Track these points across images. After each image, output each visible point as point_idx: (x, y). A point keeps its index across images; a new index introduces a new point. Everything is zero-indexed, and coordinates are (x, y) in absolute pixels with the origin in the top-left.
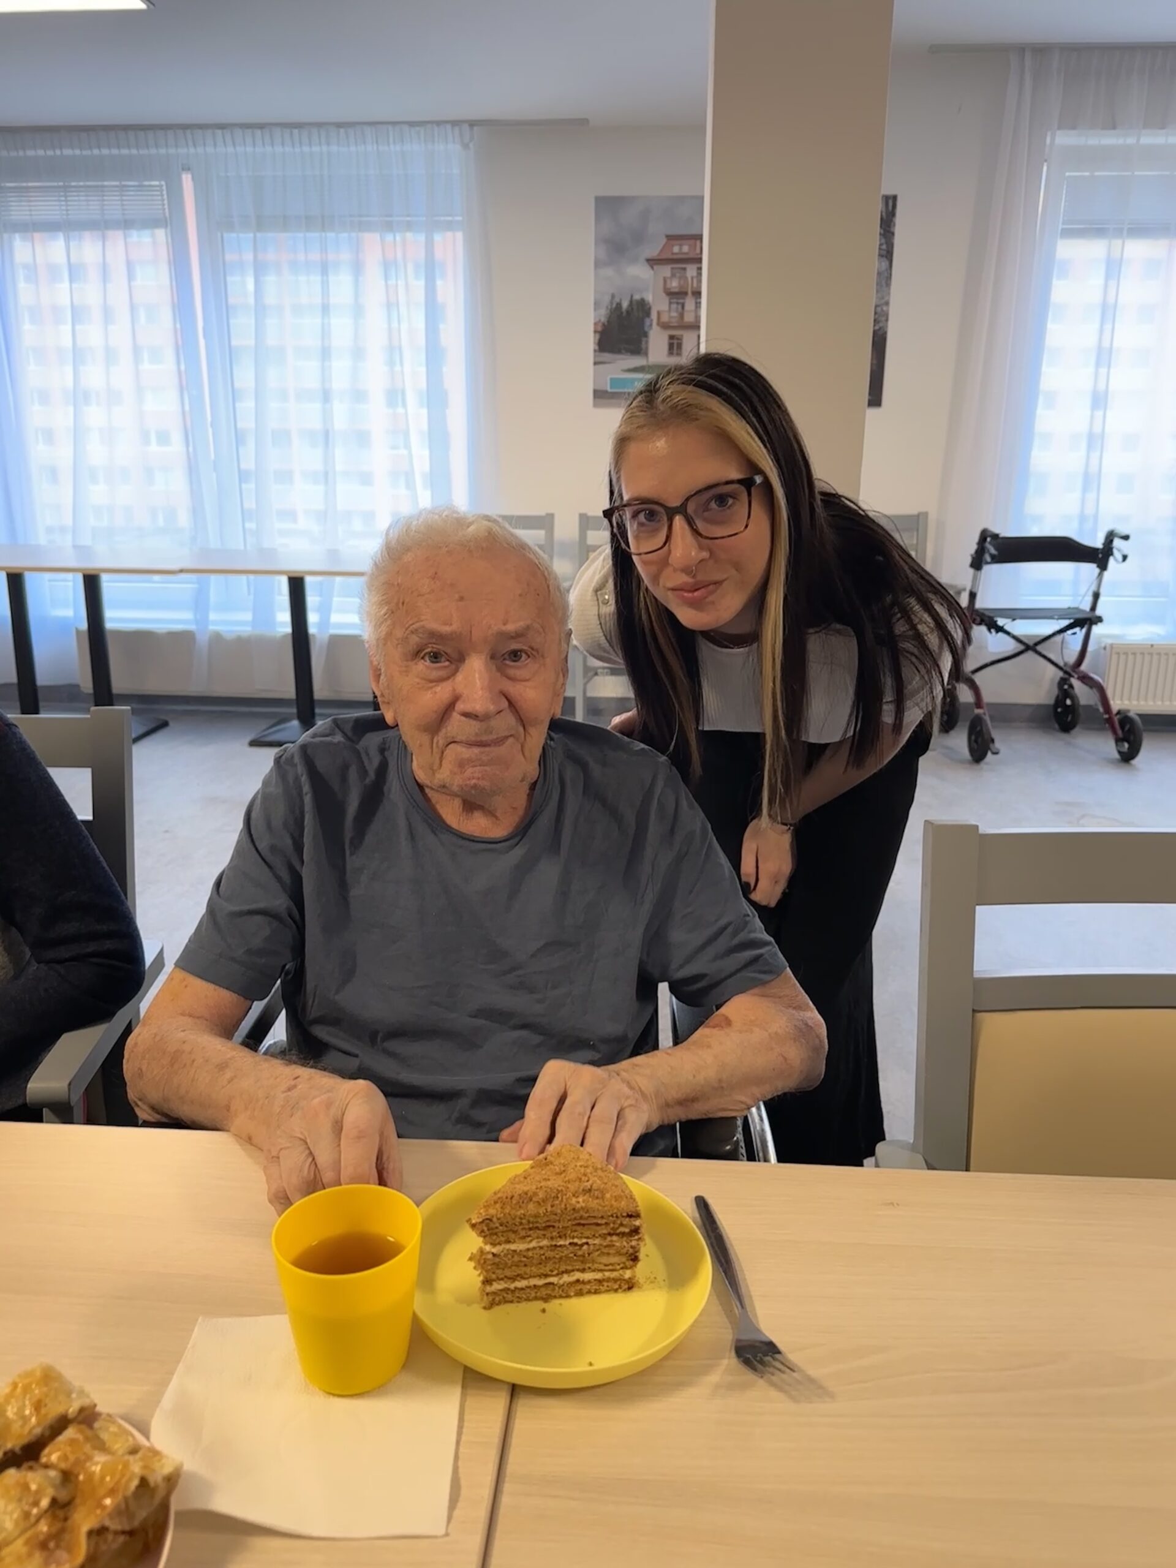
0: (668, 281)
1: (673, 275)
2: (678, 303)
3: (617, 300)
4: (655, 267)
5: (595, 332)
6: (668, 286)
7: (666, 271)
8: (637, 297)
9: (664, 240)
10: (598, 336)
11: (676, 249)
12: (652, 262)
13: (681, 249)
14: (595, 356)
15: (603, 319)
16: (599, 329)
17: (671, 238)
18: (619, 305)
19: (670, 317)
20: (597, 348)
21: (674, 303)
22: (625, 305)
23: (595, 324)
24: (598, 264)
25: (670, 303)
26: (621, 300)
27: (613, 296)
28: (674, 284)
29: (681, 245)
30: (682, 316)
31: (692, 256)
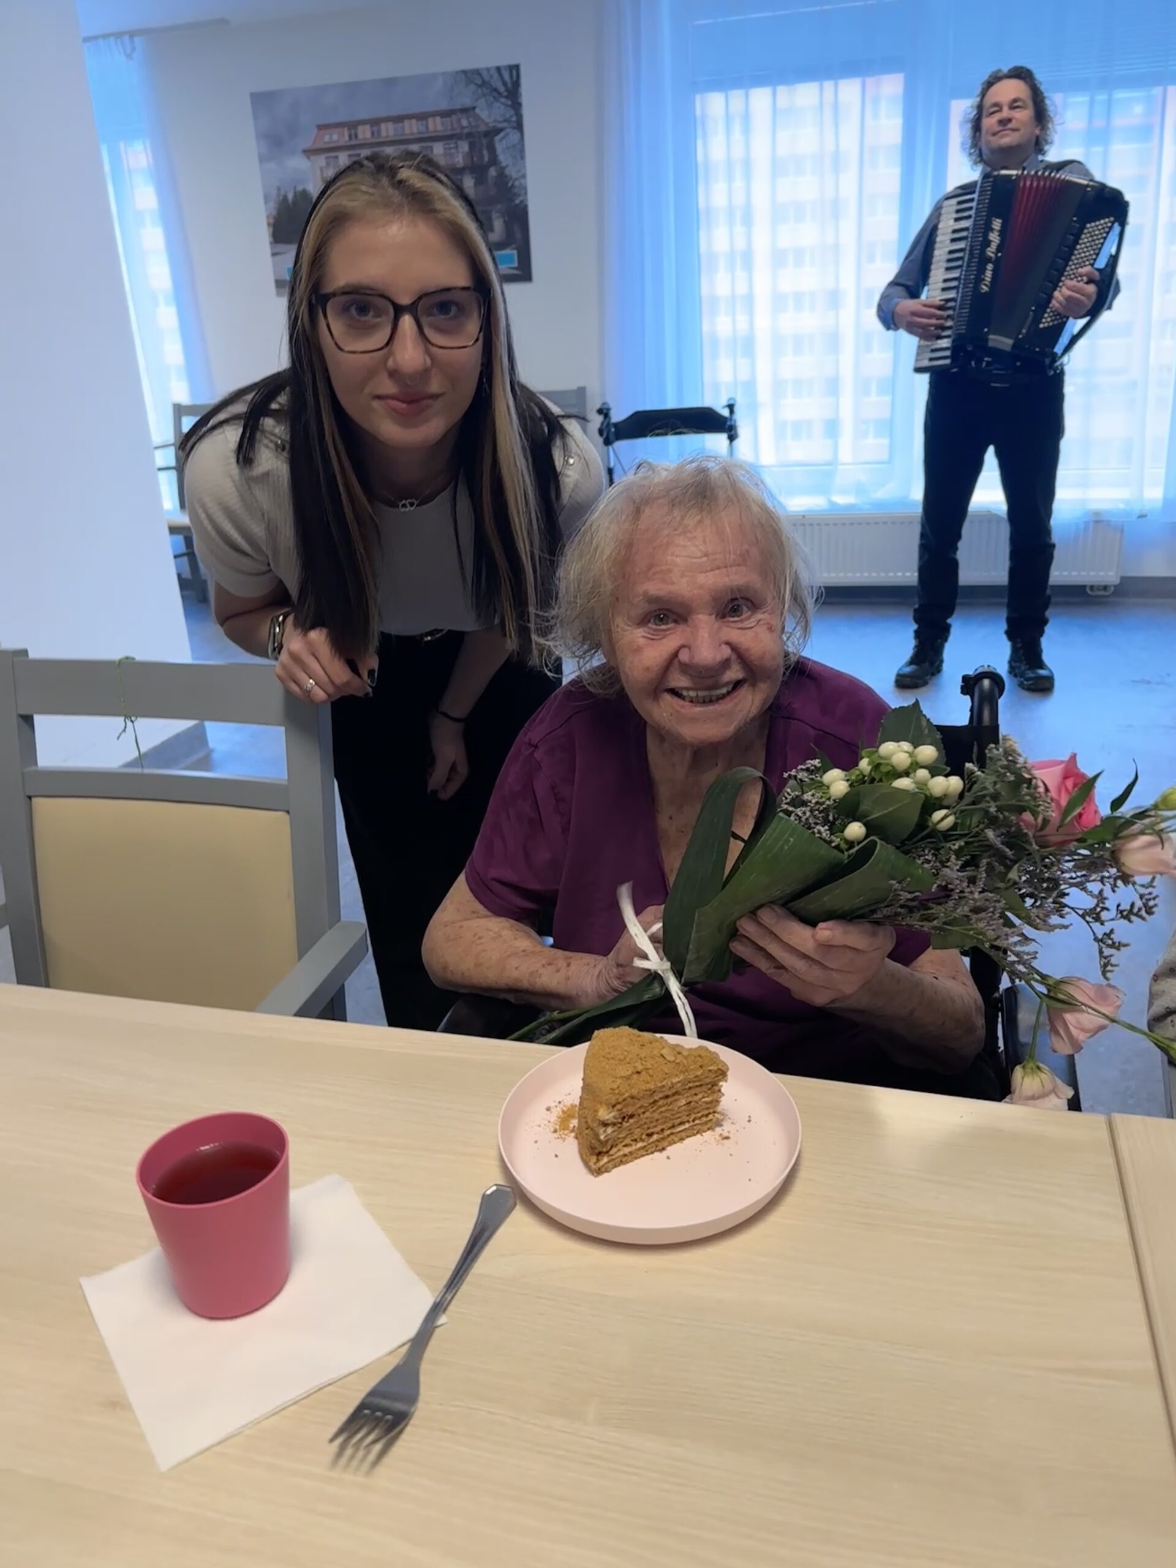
1: (328, 164)
3: (283, 193)
4: (312, 158)
5: (269, 224)
7: (321, 160)
8: (300, 188)
9: (316, 131)
10: (271, 229)
11: (327, 138)
12: (309, 153)
13: (331, 138)
14: (272, 248)
15: (274, 212)
16: (272, 221)
17: (320, 127)
18: (285, 198)
22: (290, 196)
23: (268, 217)
24: (262, 159)
26: (286, 193)
27: (279, 189)
29: (331, 135)
31: (342, 143)
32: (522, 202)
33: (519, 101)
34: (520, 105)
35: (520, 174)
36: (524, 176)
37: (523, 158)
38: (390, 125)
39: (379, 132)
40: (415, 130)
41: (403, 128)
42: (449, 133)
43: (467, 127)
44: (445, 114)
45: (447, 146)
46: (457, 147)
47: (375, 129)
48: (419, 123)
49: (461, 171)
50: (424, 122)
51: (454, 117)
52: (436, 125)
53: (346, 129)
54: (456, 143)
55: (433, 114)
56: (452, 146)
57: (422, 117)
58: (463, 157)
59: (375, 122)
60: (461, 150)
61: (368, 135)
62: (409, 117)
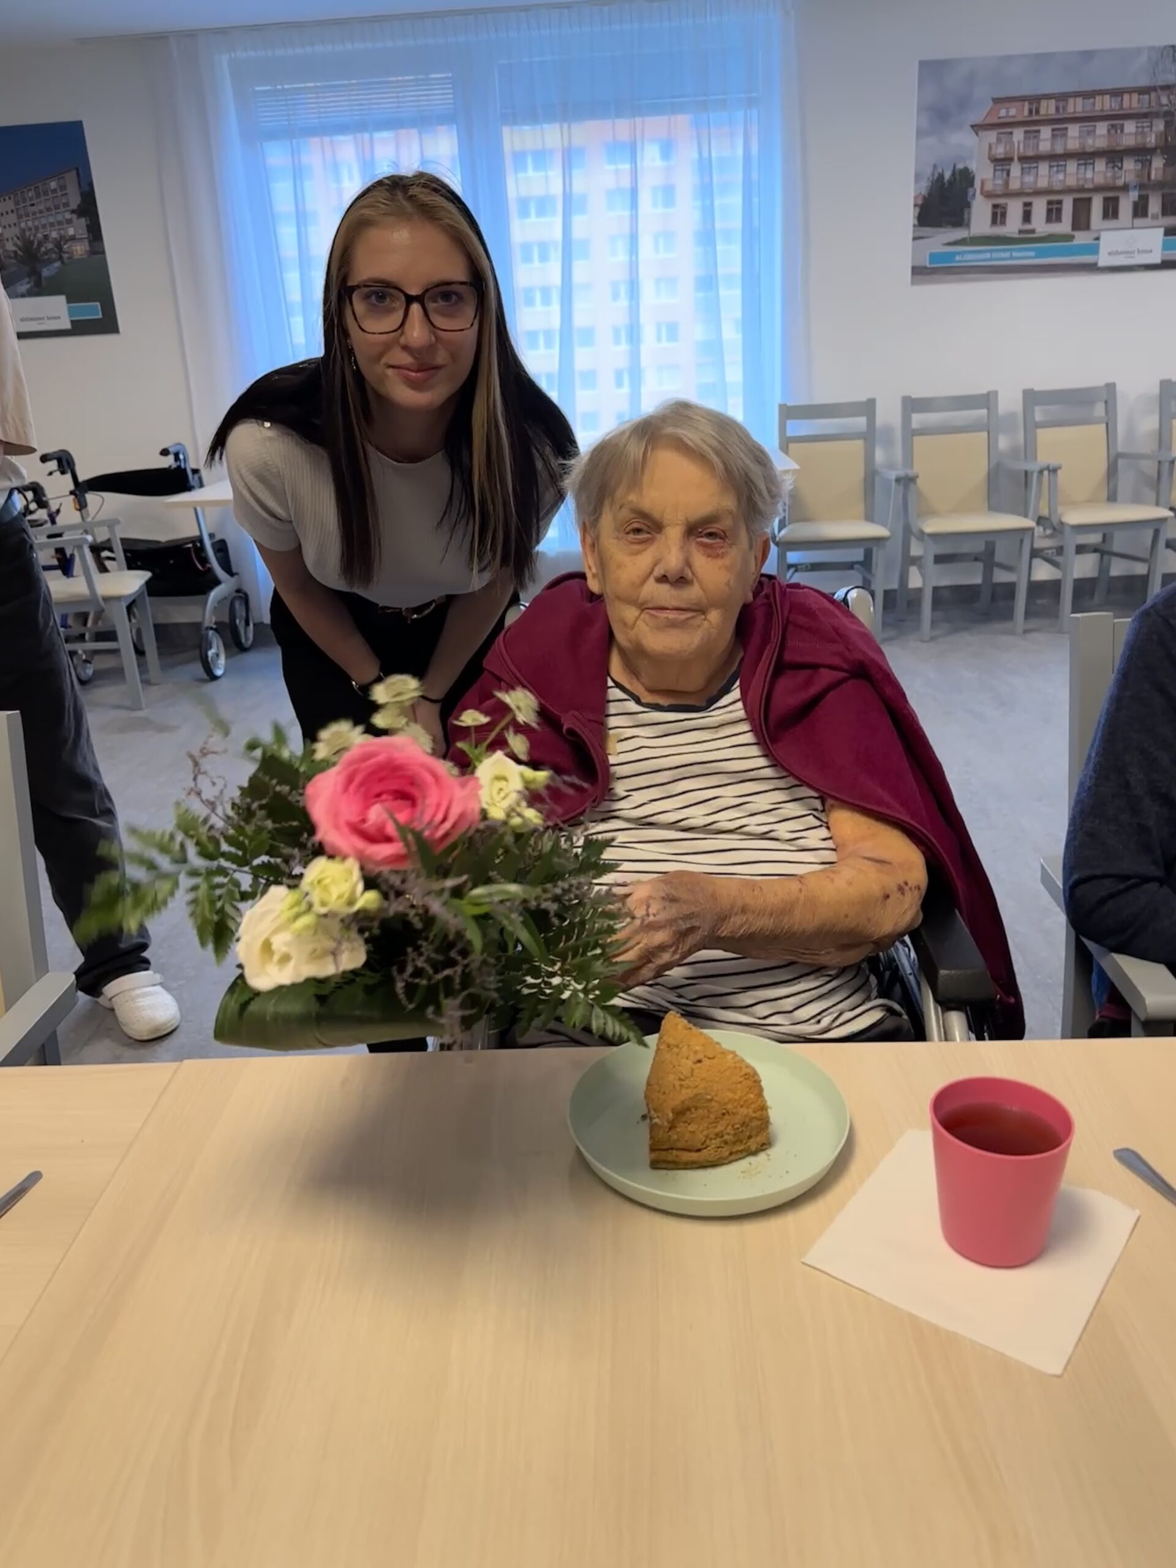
0: (994, 147)
1: (999, 140)
2: (1002, 170)
3: (940, 170)
4: (980, 133)
5: (915, 205)
6: (993, 152)
7: (991, 136)
8: (960, 166)
9: (991, 103)
10: (918, 210)
11: (1003, 113)
12: (977, 128)
13: (1008, 112)
14: (914, 231)
15: (924, 192)
16: (920, 202)
17: (997, 101)
18: (941, 176)
19: (995, 185)
20: (916, 223)
21: (998, 170)
22: (947, 175)
23: (916, 198)
25: (995, 170)
26: (943, 171)
27: (935, 167)
28: (1000, 151)
29: (1007, 109)
30: (1007, 183)
31: (1020, 119)
38: (1079, 100)
39: (1064, 108)
40: (1107, 106)
41: (1094, 104)
42: (1145, 110)
43: (1167, 105)
44: (1142, 91)
45: (1139, 125)
46: (1151, 126)
47: (1061, 105)
48: (1113, 99)
49: (1152, 151)
50: (1119, 99)
51: (1153, 95)
52: (1131, 102)
53: (1026, 104)
54: (1151, 123)
55: (1130, 91)
56: (1145, 124)
57: (1117, 93)
58: (1156, 136)
59: (1062, 98)
60: (1154, 129)
61: (1052, 110)
62: (1102, 93)
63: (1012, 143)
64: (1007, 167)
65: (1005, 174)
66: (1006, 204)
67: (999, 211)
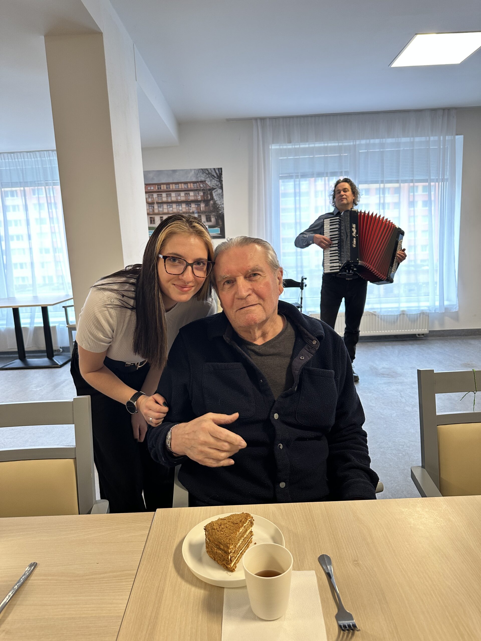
0: (148, 199)
1: (149, 197)
6: (148, 201)
11: (149, 188)
17: (147, 185)
19: (150, 211)
21: (150, 206)
28: (150, 200)
29: (151, 187)
30: (153, 211)
31: (155, 190)
32: (222, 212)
33: (222, 179)
34: (222, 181)
35: (221, 203)
36: (223, 204)
37: (223, 198)
38: (174, 185)
39: (169, 187)
40: (183, 187)
41: (179, 186)
42: (195, 189)
43: (203, 187)
44: (194, 183)
45: (195, 193)
46: (198, 194)
47: (168, 186)
48: (185, 185)
49: (200, 201)
50: (187, 185)
51: (198, 184)
52: (191, 186)
53: (156, 186)
54: (198, 192)
55: (190, 182)
56: (197, 193)
57: (186, 183)
58: (201, 197)
59: (168, 184)
60: (200, 194)
61: (165, 188)
62: (181, 183)
63: (154, 198)
64: (152, 206)
65: (152, 208)
66: (154, 217)
67: (152, 219)
